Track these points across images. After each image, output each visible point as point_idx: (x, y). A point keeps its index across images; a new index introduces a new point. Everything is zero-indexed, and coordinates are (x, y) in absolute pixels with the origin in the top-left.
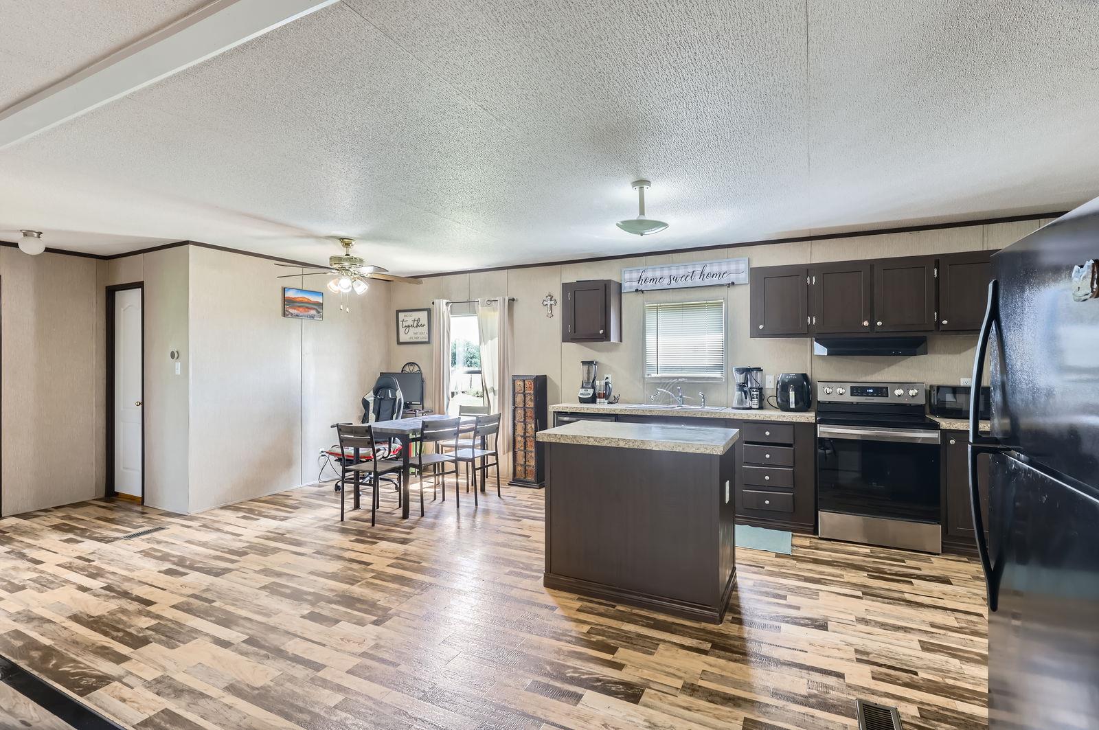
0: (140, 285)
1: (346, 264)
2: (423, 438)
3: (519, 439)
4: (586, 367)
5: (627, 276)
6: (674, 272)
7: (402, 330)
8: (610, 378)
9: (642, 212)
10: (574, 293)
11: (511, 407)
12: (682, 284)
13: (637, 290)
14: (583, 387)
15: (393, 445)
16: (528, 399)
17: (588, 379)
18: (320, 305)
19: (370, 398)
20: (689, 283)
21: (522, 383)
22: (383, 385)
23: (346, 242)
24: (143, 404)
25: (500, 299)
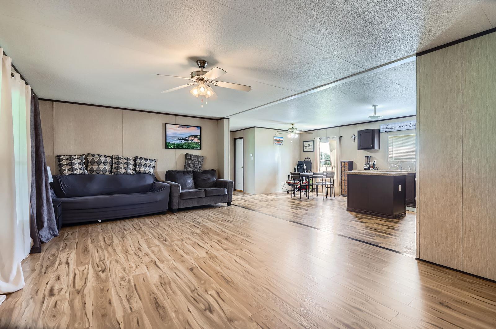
0: (242, 138)
1: (293, 130)
2: (313, 177)
3: (343, 181)
4: (366, 158)
5: (382, 127)
6: (399, 125)
7: (304, 148)
8: (375, 162)
9: (375, 114)
10: (362, 134)
11: (340, 171)
12: (402, 129)
13: (385, 132)
14: (365, 164)
15: (303, 181)
16: (346, 168)
17: (367, 162)
18: (282, 141)
19: (296, 168)
20: (405, 128)
21: (344, 163)
22: (300, 164)
23: (292, 124)
24: (243, 167)
25: (337, 137)
